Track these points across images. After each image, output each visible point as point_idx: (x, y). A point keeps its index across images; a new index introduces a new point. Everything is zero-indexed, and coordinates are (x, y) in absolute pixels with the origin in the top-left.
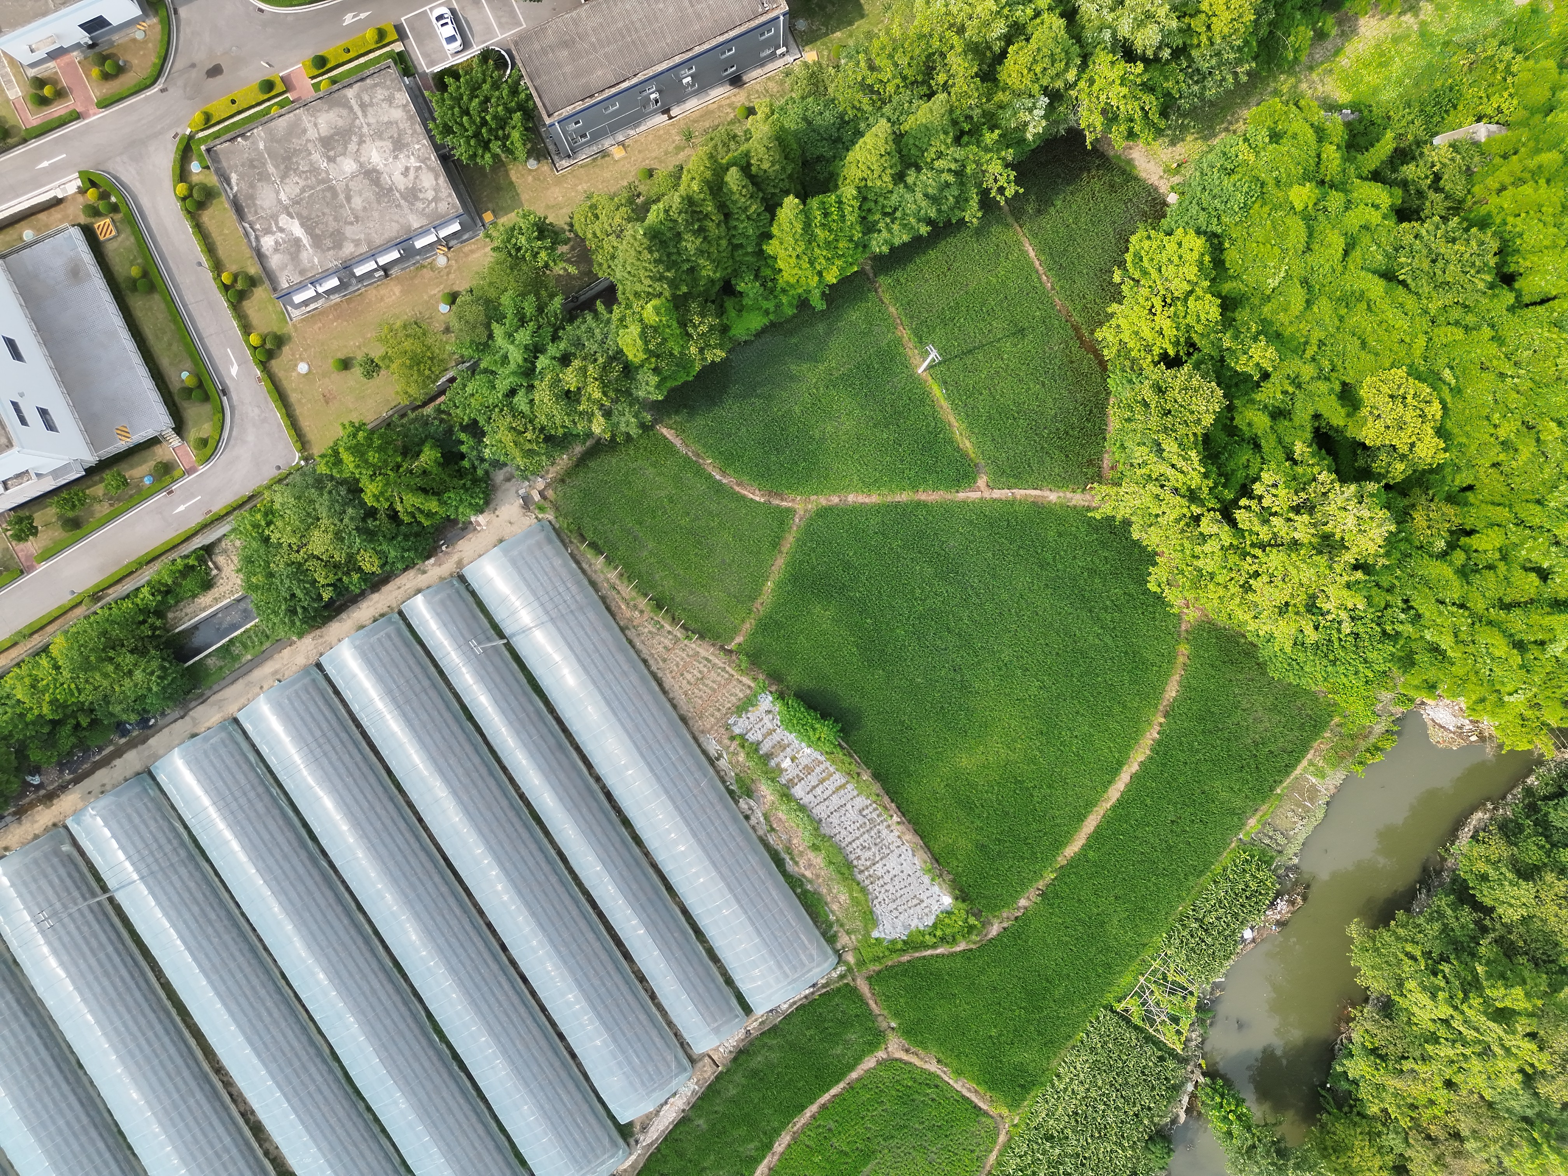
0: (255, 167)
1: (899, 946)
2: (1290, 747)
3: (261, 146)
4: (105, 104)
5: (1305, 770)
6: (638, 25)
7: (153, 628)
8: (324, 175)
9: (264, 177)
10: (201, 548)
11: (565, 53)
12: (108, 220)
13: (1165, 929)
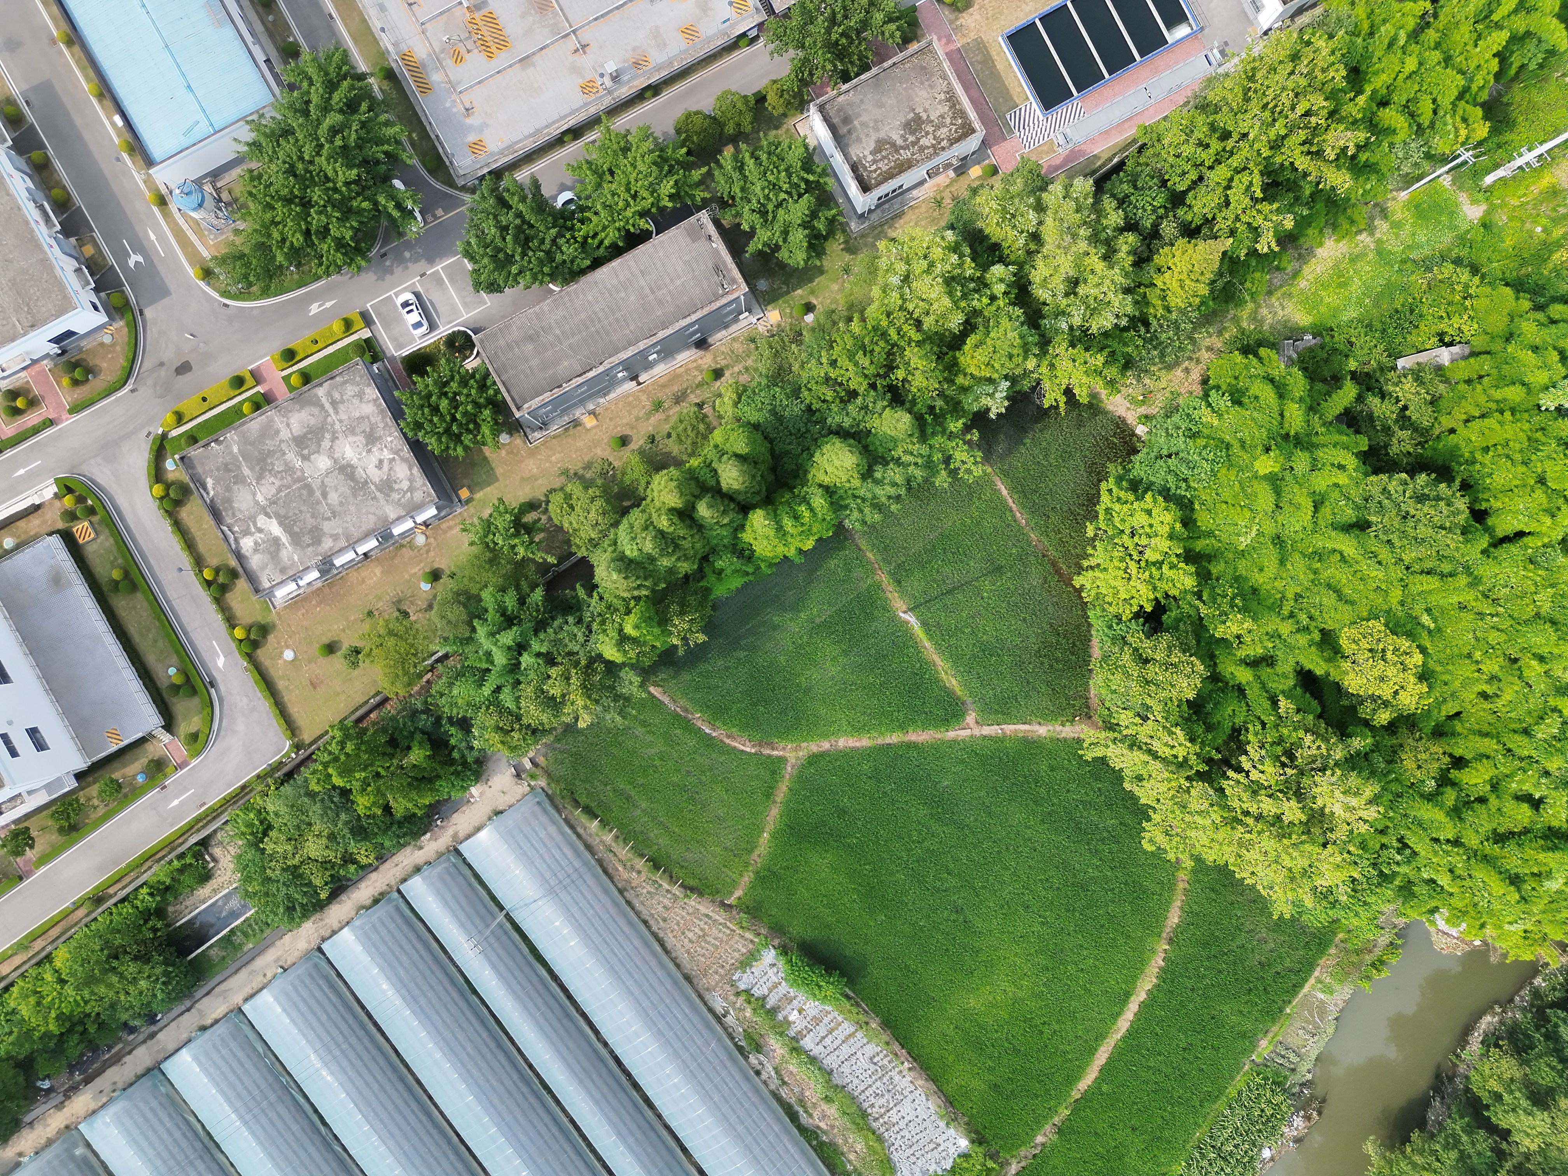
0: (231, 471)
2: (1297, 967)
3: (235, 449)
4: (75, 409)
5: (1313, 987)
6: (601, 315)
7: (155, 930)
8: (299, 474)
9: (240, 480)
10: (196, 844)
11: (530, 347)
12: (86, 524)
13: (1185, 1155)
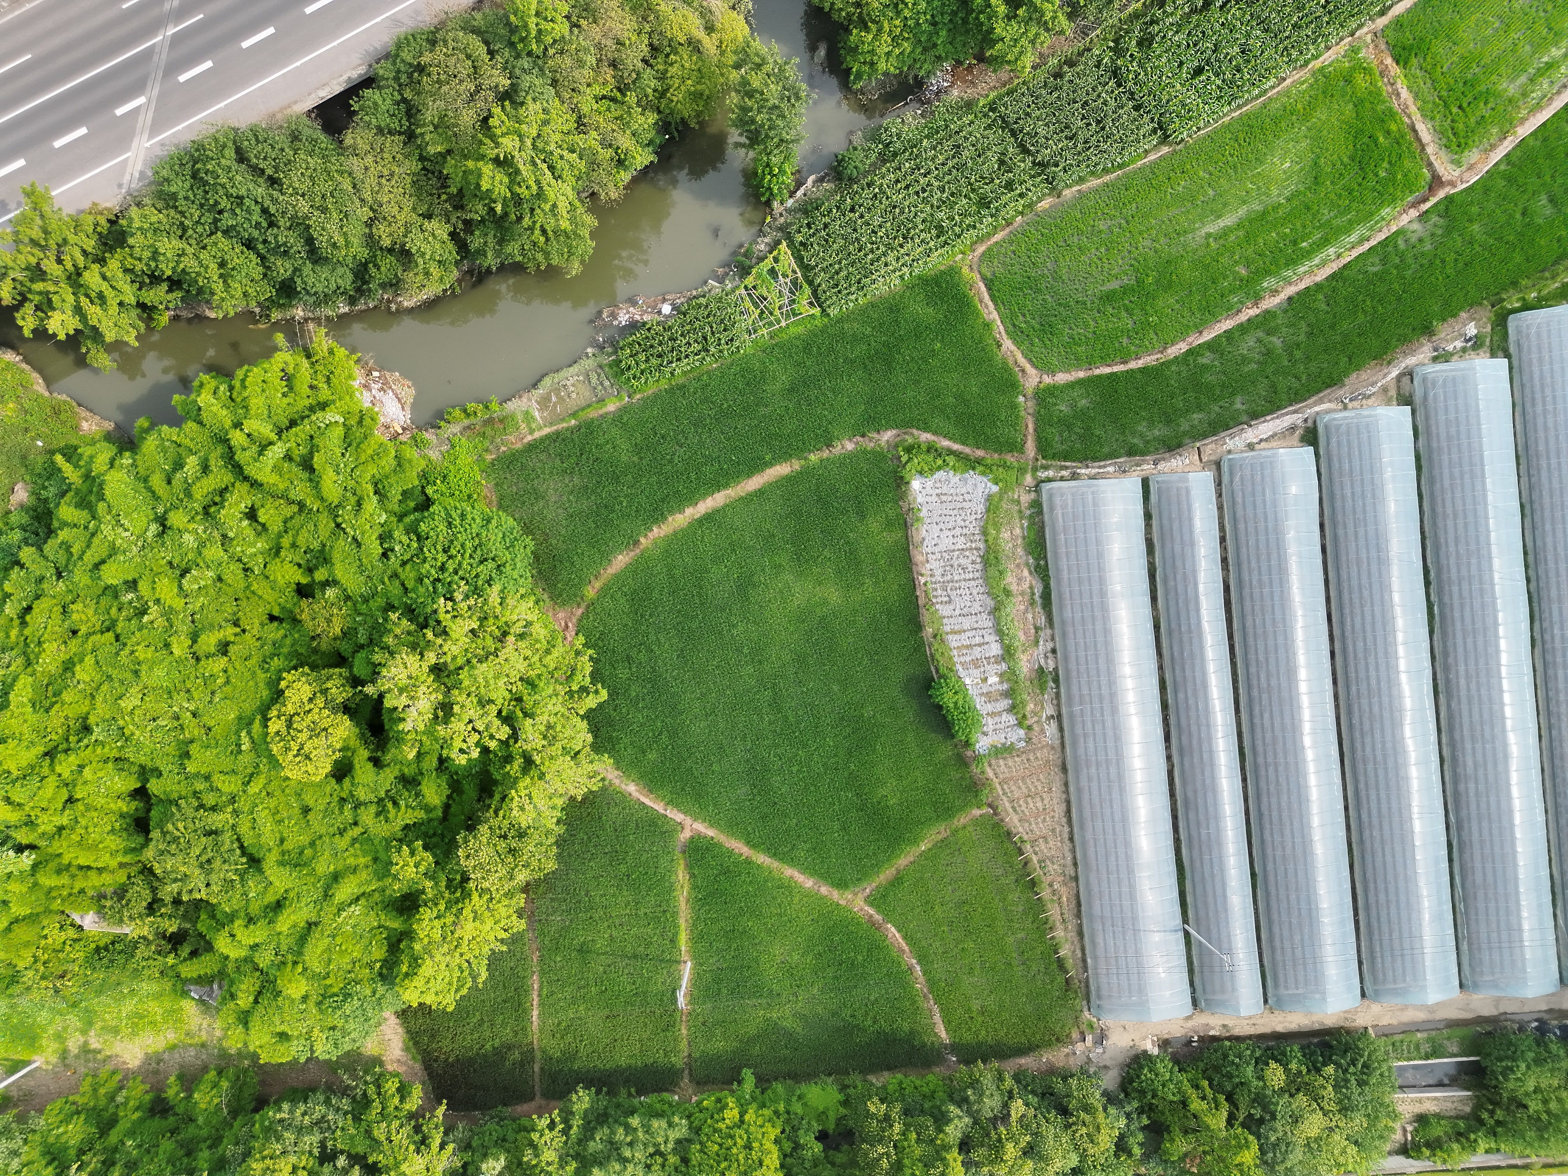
1: (981, 468)
2: (543, 456)
5: (540, 428)
10: (1411, 1157)
